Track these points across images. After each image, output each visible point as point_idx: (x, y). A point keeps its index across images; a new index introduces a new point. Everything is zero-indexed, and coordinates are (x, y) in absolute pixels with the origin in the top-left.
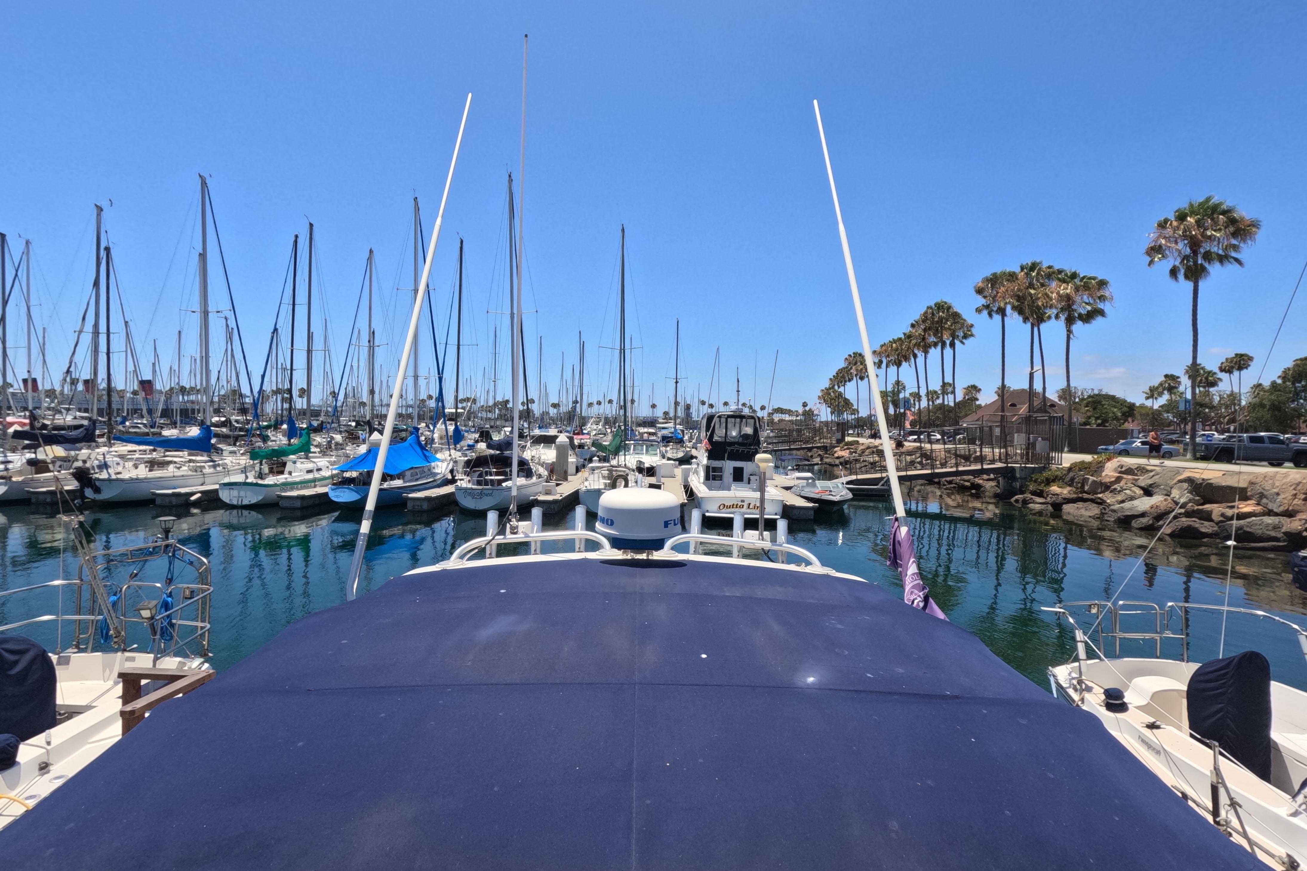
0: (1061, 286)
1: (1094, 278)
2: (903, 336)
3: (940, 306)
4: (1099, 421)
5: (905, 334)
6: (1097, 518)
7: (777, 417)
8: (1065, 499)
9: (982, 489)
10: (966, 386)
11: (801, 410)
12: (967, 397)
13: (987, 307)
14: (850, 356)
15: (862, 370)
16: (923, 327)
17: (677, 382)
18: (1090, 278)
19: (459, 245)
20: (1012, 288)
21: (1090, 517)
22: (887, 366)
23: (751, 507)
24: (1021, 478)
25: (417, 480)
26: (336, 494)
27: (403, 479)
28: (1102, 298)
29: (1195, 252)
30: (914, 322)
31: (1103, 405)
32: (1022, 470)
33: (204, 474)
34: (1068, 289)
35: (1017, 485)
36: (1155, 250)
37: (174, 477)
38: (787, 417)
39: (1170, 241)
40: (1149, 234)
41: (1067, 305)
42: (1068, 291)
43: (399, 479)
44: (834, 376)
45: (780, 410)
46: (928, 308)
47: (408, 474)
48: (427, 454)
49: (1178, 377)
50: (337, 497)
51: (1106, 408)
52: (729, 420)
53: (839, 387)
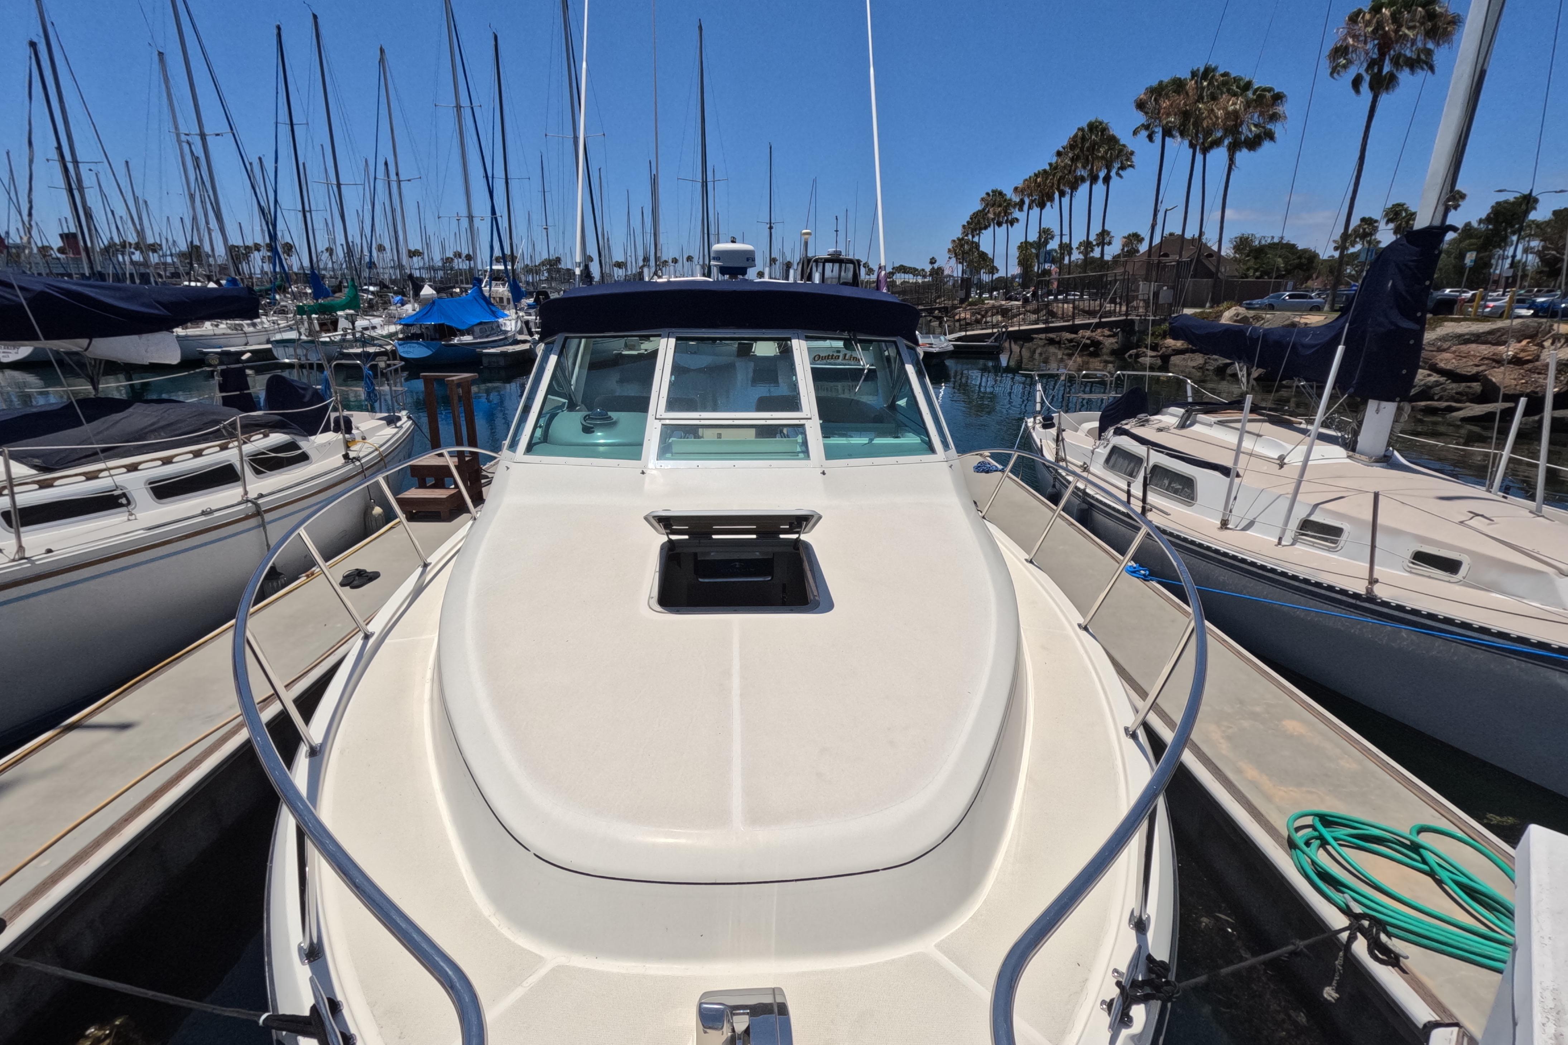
0: (1229, 100)
1: (1270, 90)
2: (1047, 168)
3: (1092, 127)
4: (1258, 274)
5: (1050, 164)
6: (1200, 368)
7: (899, 278)
8: (1174, 350)
9: (1101, 346)
10: (1126, 235)
11: (928, 268)
12: (1126, 249)
13: (1146, 127)
14: (988, 194)
15: (1000, 213)
16: (1070, 155)
17: (771, 228)
18: (1265, 90)
19: (493, 43)
20: (1178, 101)
21: (1194, 367)
22: (1030, 208)
23: (847, 358)
24: (1138, 331)
25: (487, 337)
26: (406, 349)
27: (473, 335)
28: (1274, 117)
29: (1382, 55)
30: (1061, 149)
31: (1266, 254)
32: (1142, 323)
33: (245, 333)
34: (1236, 104)
35: (1135, 339)
36: (1340, 51)
37: (215, 335)
38: (910, 278)
39: (1358, 41)
40: (1338, 29)
41: (1233, 124)
42: (1238, 107)
43: (469, 334)
44: (968, 222)
45: (903, 269)
46: (1079, 129)
47: (477, 330)
48: (494, 309)
49: (1376, 221)
50: (407, 352)
51: (1269, 258)
52: (827, 264)
53: (973, 237)
